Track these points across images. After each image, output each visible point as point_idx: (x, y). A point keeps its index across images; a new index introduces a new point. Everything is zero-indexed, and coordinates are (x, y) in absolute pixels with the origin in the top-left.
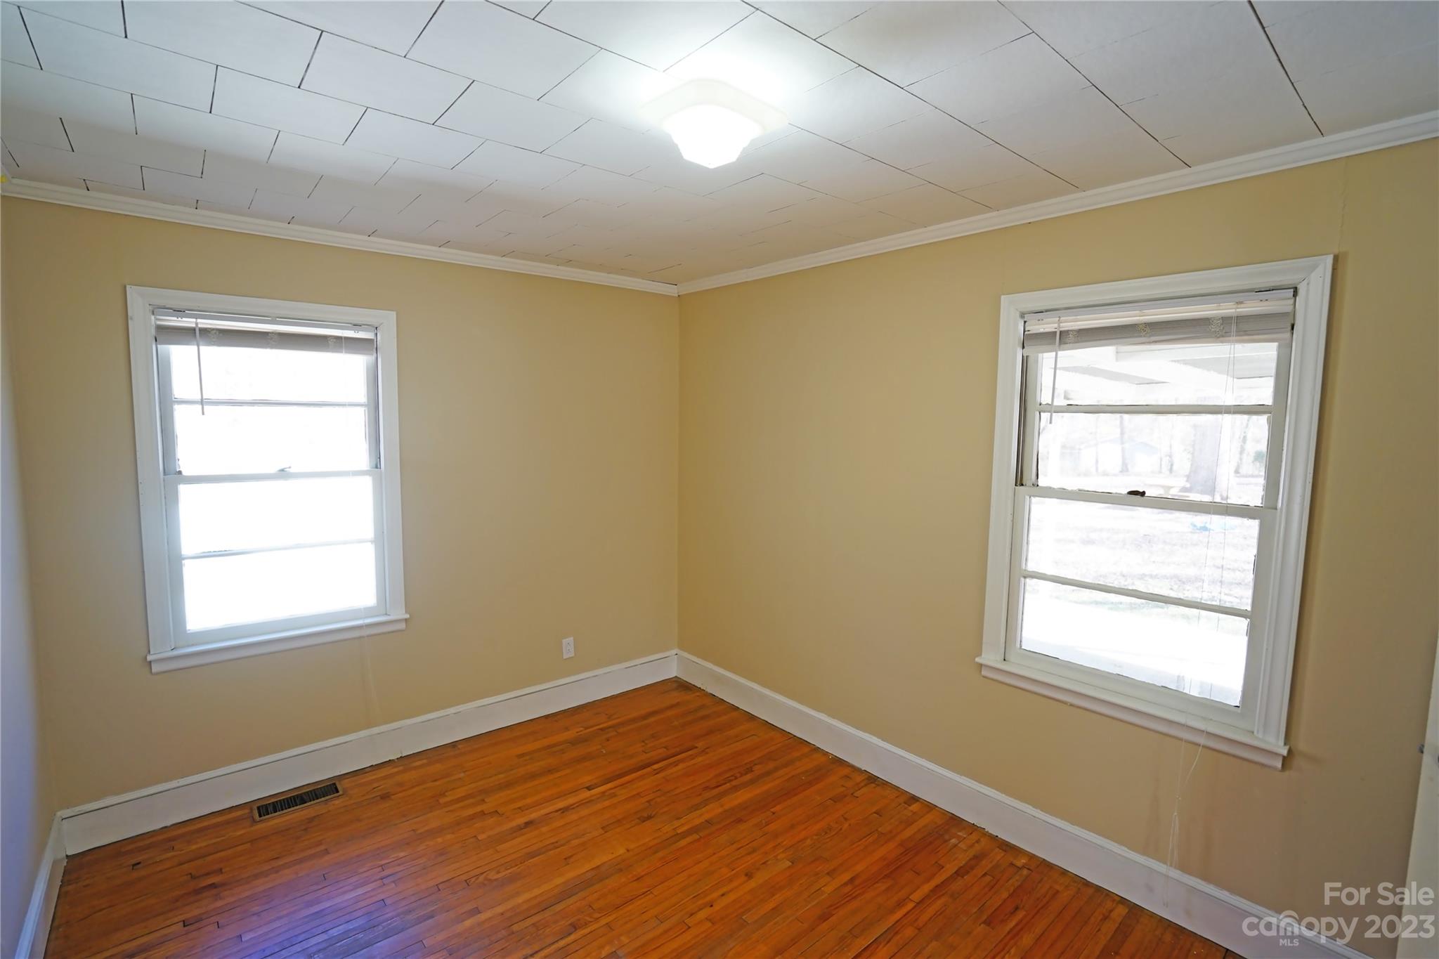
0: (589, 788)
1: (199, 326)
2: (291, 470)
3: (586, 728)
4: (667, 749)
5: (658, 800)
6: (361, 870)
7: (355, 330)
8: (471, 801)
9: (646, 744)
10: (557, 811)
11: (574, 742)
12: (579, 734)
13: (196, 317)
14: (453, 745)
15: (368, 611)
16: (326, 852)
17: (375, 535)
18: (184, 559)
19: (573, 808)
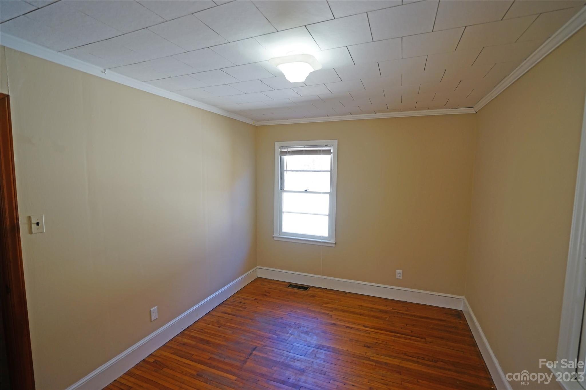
0: (364, 326)
1: (288, 150)
2: (308, 191)
3: (392, 309)
4: (412, 333)
5: (381, 345)
6: (288, 309)
7: (326, 147)
8: (330, 309)
9: (406, 326)
10: (346, 326)
11: (381, 311)
12: (388, 309)
13: (287, 148)
14: (346, 293)
15: (324, 238)
16: (288, 301)
17: (329, 213)
18: (283, 212)
19: (351, 329)
